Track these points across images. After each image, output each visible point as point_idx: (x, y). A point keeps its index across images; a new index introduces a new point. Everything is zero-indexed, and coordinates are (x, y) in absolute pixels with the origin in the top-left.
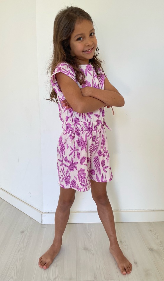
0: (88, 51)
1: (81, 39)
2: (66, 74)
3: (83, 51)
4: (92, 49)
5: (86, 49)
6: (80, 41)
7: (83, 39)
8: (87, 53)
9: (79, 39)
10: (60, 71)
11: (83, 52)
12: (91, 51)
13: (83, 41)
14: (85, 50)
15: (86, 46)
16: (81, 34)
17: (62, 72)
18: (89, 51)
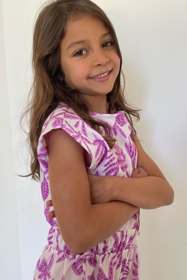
0: (99, 76)
1: (84, 52)
2: (71, 134)
3: (89, 78)
4: (110, 72)
5: (95, 72)
6: (82, 57)
7: (87, 52)
8: (99, 81)
9: (79, 53)
10: (59, 127)
11: (90, 80)
12: (106, 78)
13: (86, 56)
14: (91, 76)
15: (94, 66)
16: (82, 42)
17: (64, 129)
18: (102, 76)
